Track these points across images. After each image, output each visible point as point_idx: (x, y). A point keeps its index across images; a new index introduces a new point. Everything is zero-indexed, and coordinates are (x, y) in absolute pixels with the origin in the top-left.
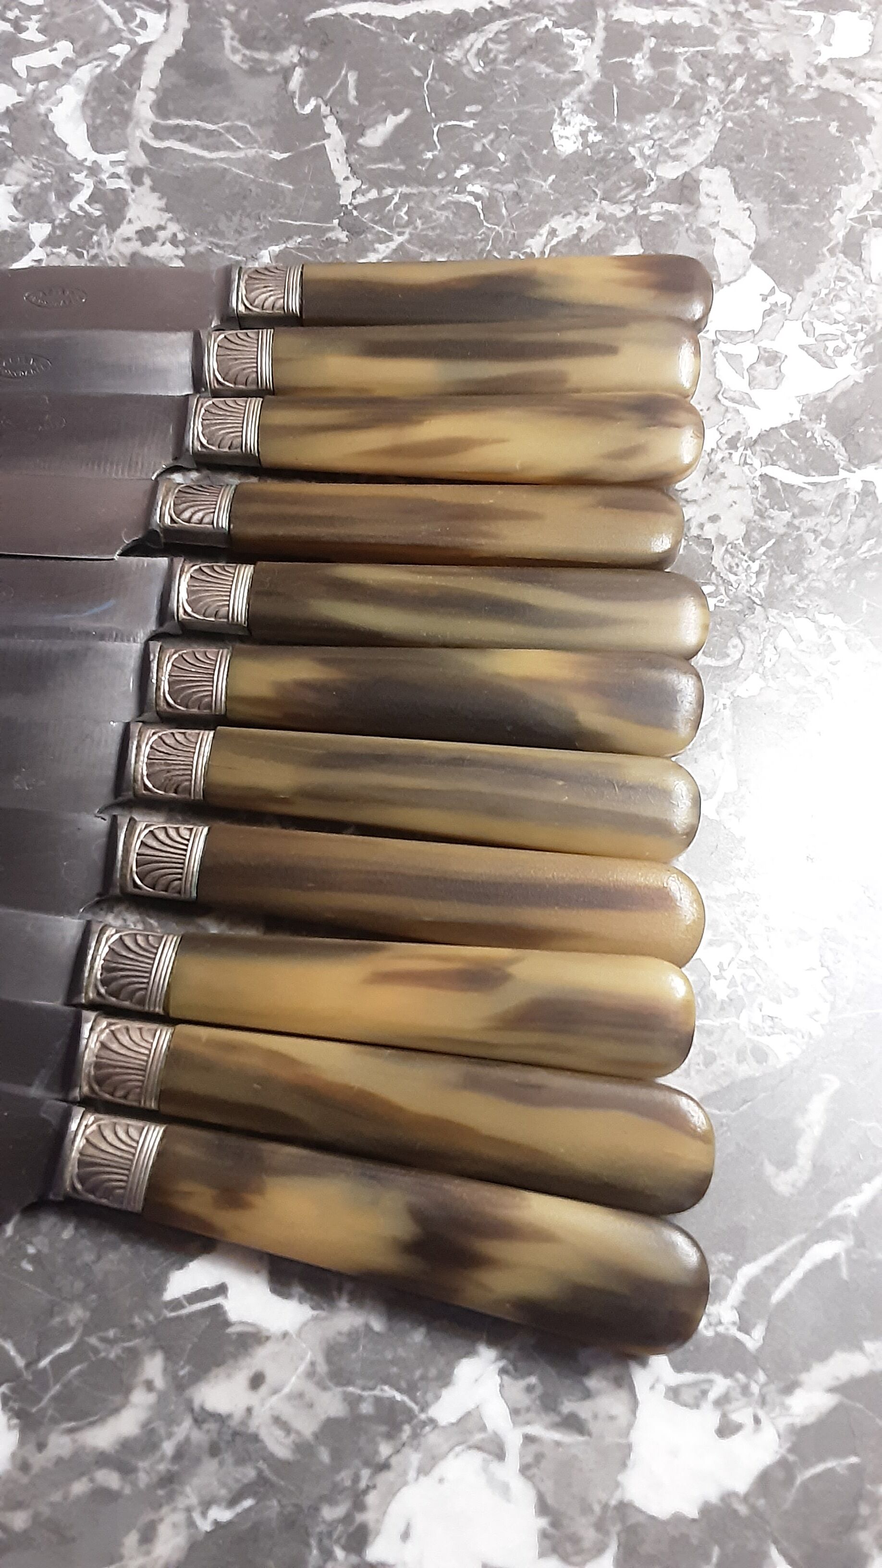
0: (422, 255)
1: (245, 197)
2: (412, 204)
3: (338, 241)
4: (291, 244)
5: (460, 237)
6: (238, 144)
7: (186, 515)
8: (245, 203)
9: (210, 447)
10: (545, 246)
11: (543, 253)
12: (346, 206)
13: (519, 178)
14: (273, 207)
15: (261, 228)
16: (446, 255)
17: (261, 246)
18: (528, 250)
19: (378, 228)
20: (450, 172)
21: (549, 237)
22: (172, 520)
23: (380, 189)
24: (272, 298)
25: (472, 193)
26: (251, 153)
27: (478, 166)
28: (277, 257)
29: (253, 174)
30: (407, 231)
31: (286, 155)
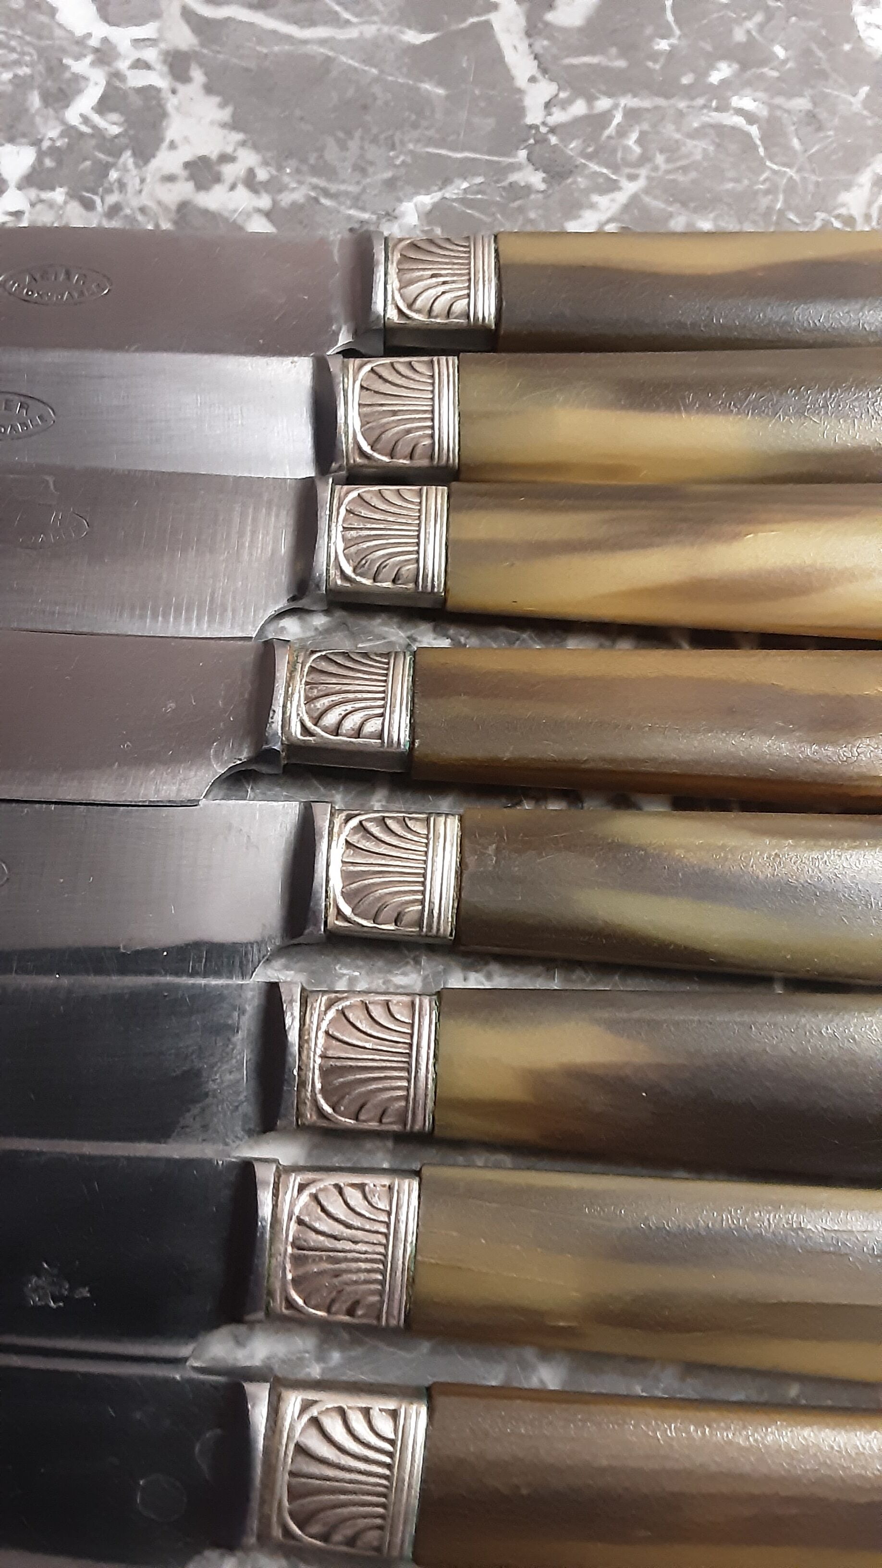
0: (671, 216)
1: (365, 107)
2: (646, 126)
3: (528, 189)
4: (452, 192)
5: (730, 186)
6: (347, 15)
7: (331, 719)
8: (368, 118)
9: (358, 579)
10: (870, 204)
11: (868, 217)
12: (536, 127)
13: (813, 87)
14: (415, 126)
15: (398, 162)
16: (712, 215)
17: (401, 194)
18: (843, 211)
19: (594, 167)
20: (702, 74)
21: (876, 189)
22: (305, 730)
23: (590, 99)
24: (448, 296)
25: (740, 112)
26: (370, 30)
27: (744, 66)
28: (430, 216)
29: (375, 66)
30: (643, 172)
31: (429, 37)
